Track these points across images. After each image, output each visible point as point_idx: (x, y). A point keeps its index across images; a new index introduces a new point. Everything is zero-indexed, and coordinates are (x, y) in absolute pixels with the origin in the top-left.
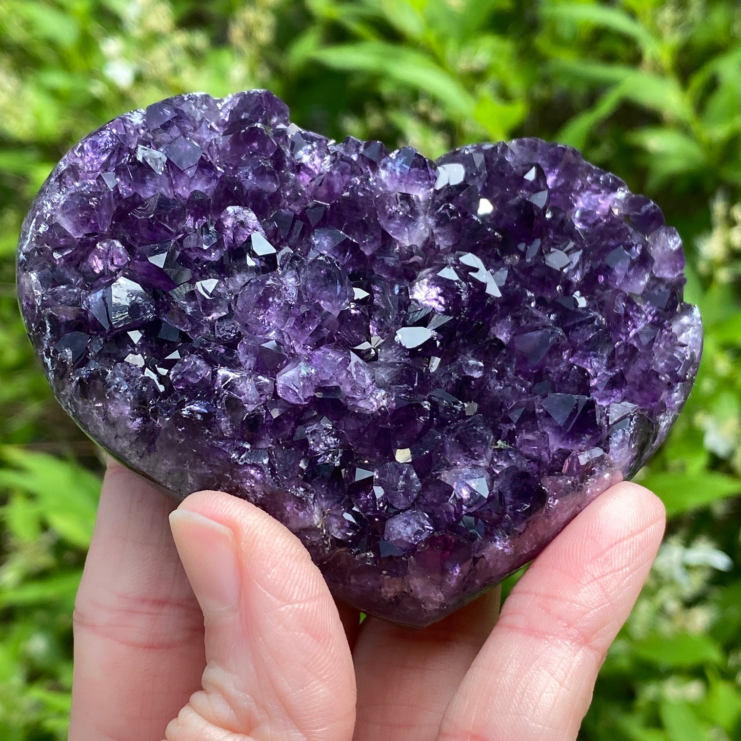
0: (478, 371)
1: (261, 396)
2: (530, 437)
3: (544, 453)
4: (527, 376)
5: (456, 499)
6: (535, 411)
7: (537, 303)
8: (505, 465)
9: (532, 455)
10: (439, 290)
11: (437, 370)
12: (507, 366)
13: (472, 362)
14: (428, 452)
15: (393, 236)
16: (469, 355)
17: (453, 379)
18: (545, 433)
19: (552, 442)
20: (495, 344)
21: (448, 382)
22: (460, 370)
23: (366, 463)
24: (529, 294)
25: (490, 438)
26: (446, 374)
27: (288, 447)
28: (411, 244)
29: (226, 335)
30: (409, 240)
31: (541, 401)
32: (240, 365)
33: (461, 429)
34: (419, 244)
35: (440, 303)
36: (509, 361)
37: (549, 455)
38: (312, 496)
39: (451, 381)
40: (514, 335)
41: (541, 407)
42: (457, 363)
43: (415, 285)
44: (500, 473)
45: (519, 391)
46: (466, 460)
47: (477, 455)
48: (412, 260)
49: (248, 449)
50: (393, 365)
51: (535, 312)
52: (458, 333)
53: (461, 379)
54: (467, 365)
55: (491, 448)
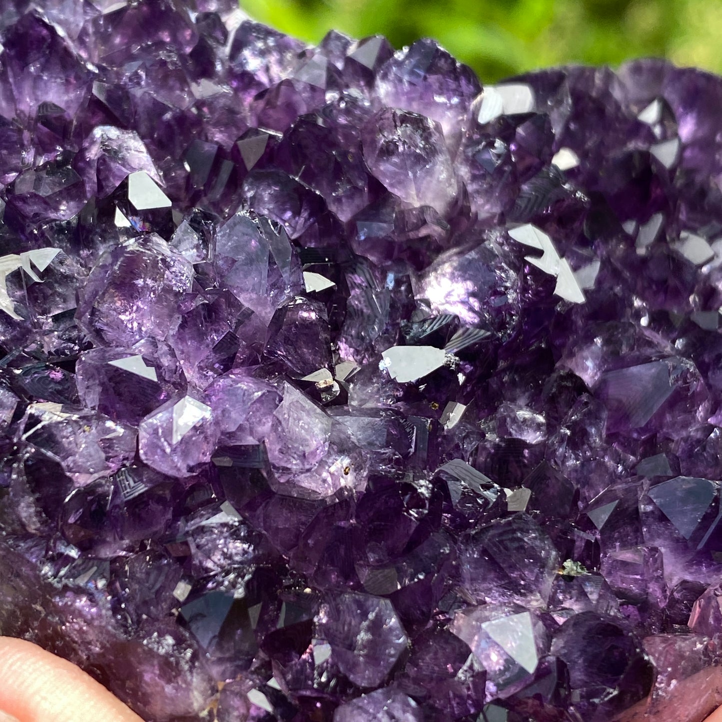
0: (535, 431)
1: (107, 459)
2: (627, 556)
3: (654, 589)
4: (629, 446)
5: (473, 670)
6: (637, 509)
7: (652, 320)
8: (577, 608)
9: (631, 591)
10: (470, 285)
11: (457, 426)
12: (591, 424)
13: (524, 414)
14: (421, 577)
15: (390, 189)
16: (522, 402)
17: (488, 445)
18: (655, 550)
19: (668, 569)
20: (569, 384)
21: (477, 449)
22: (502, 429)
23: (306, 594)
24: (637, 303)
25: (548, 554)
26: (472, 433)
27: (157, 557)
28: (423, 203)
29: (65, 348)
30: (418, 196)
31: (649, 490)
32: (77, 401)
33: (493, 536)
34: (439, 206)
35: (471, 309)
36: (593, 417)
37: (664, 591)
38: (189, 653)
39: (485, 448)
40: (606, 371)
41: (650, 502)
42: (498, 415)
43: (428, 276)
44: (565, 623)
45: (612, 469)
46: (503, 595)
47: (524, 587)
48: (423, 232)
49: (74, 559)
50: (375, 412)
51: (647, 333)
52: (502, 364)
53: (503, 445)
54: (514, 420)
55: (550, 574)
